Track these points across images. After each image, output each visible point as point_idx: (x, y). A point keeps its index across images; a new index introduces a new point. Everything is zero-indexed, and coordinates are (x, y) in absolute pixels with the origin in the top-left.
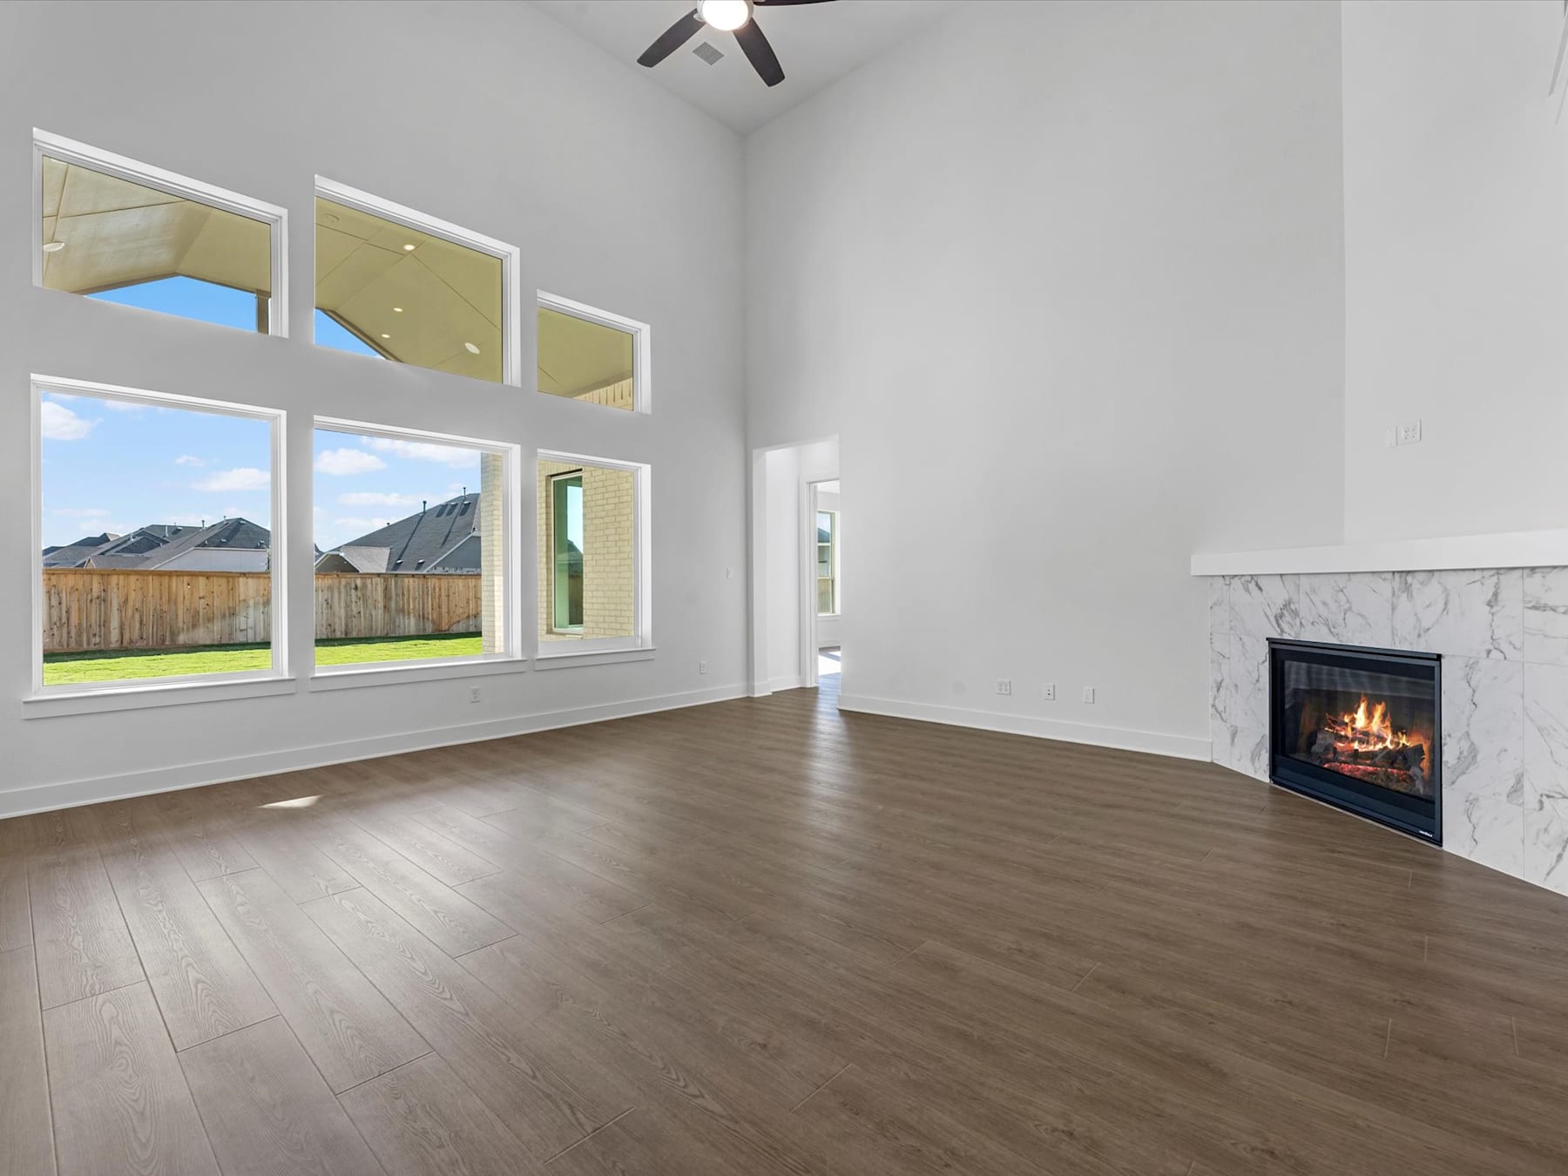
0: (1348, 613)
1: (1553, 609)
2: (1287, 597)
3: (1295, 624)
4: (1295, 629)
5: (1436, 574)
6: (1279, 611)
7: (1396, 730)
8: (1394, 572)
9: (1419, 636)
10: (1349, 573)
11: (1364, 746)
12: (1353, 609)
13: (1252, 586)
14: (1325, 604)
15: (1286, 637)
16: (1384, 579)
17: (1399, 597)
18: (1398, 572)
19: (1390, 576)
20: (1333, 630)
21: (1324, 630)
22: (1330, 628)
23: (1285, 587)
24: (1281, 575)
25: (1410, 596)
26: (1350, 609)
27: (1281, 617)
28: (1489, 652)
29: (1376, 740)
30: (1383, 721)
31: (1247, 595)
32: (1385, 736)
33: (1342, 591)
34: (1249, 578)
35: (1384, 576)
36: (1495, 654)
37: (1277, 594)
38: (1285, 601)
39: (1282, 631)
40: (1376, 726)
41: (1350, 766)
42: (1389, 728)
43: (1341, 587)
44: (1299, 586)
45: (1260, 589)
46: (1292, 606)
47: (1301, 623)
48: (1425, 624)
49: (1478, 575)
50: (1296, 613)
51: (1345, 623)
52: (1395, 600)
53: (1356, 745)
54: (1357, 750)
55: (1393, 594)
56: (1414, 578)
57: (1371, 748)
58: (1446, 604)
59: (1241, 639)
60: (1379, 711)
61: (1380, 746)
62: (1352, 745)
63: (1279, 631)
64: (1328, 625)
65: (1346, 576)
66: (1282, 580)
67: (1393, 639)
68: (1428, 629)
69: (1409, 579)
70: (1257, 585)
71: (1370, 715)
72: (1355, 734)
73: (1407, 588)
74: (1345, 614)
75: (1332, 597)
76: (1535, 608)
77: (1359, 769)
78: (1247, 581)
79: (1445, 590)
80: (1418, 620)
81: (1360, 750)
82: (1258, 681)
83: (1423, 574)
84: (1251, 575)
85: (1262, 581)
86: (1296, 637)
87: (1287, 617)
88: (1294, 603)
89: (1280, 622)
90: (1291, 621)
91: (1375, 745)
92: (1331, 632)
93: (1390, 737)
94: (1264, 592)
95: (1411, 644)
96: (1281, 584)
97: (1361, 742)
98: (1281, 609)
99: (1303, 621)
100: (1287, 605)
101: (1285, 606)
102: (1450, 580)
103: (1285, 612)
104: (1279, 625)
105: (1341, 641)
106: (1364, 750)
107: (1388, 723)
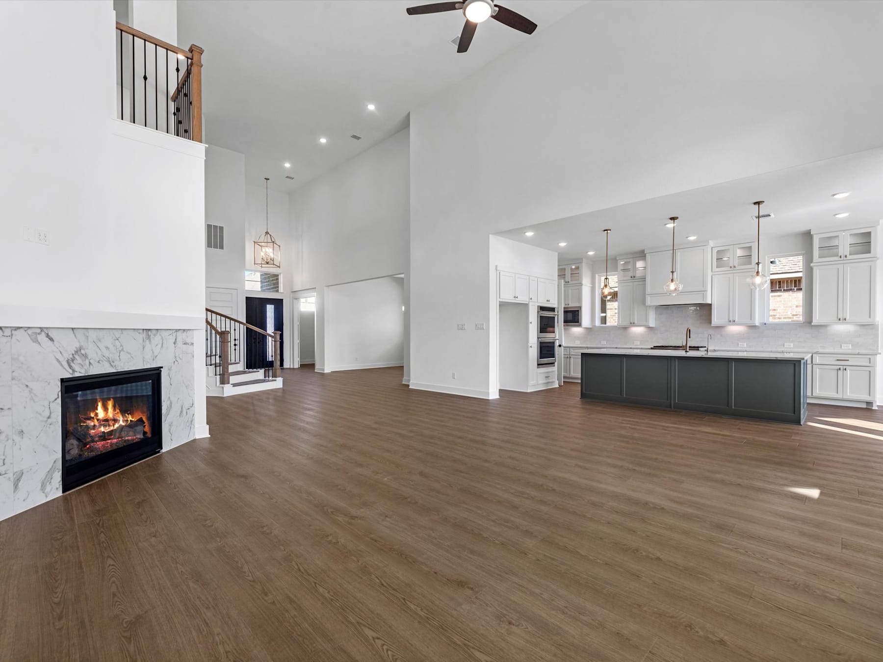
0: (121, 352)
1: (188, 344)
2: (78, 346)
3: (85, 364)
4: (85, 367)
5: (159, 331)
6: (71, 356)
7: (124, 412)
8: (143, 330)
9: (153, 360)
10: (122, 329)
11: (107, 428)
12: (124, 350)
13: (42, 338)
14: (107, 348)
15: (77, 375)
16: (139, 333)
17: (145, 342)
18: (146, 329)
19: (141, 331)
20: (112, 364)
21: (107, 364)
22: (111, 363)
23: (76, 338)
24: (73, 329)
25: (150, 341)
26: (122, 350)
27: (73, 361)
28: (174, 362)
29: (113, 422)
30: (114, 410)
31: (36, 345)
32: (118, 418)
33: (118, 339)
34: (39, 331)
35: (139, 331)
36: (176, 362)
37: (70, 344)
38: (76, 348)
39: (74, 371)
40: (110, 414)
41: (102, 443)
42: (120, 413)
43: (117, 337)
44: (87, 337)
45: (51, 340)
46: (83, 352)
47: (90, 363)
48: (156, 354)
49: (171, 332)
50: (85, 356)
51: (120, 359)
52: (144, 343)
53: (102, 429)
54: (104, 432)
55: (143, 341)
56: (151, 332)
57: (112, 428)
58: (162, 344)
59: (27, 386)
60: (110, 405)
61: (117, 426)
62: (100, 429)
63: (71, 371)
64: (109, 361)
65: (120, 331)
66: (74, 333)
67: (143, 363)
68: (157, 356)
69: (150, 333)
70: (48, 336)
71: (105, 409)
72: (100, 422)
73: (149, 337)
74: (120, 353)
75: (112, 344)
76: (185, 344)
77: (108, 442)
78: (36, 333)
79: (162, 338)
80: (153, 352)
81: (106, 431)
82: (49, 417)
83: (154, 331)
84: (40, 328)
85: (52, 334)
86: (86, 373)
87: (79, 360)
88: (84, 349)
89: (72, 364)
90: (82, 363)
91: (114, 426)
92: (111, 365)
93: (121, 419)
94: (55, 342)
95: (151, 364)
96: (73, 336)
97: (105, 426)
98: (73, 354)
99: (91, 361)
100: (78, 351)
101: (76, 352)
102: (164, 334)
103: (77, 357)
104: (70, 367)
105: (117, 370)
106: (108, 430)
107: (118, 411)
